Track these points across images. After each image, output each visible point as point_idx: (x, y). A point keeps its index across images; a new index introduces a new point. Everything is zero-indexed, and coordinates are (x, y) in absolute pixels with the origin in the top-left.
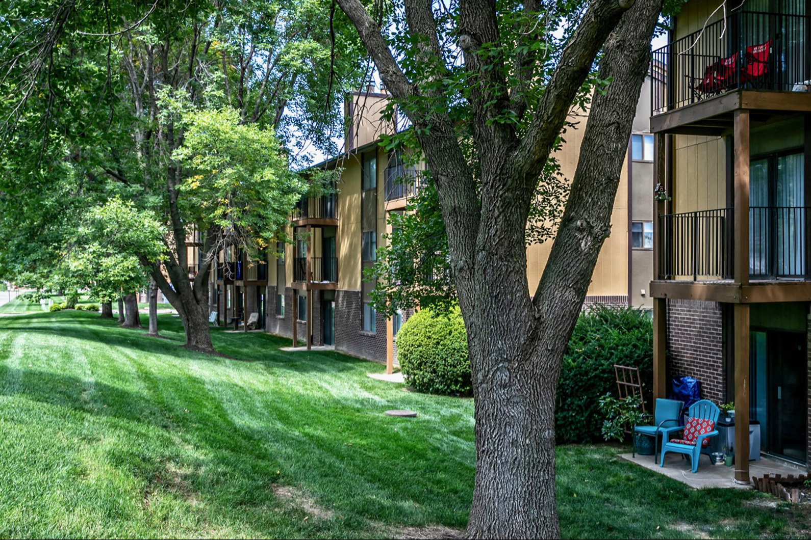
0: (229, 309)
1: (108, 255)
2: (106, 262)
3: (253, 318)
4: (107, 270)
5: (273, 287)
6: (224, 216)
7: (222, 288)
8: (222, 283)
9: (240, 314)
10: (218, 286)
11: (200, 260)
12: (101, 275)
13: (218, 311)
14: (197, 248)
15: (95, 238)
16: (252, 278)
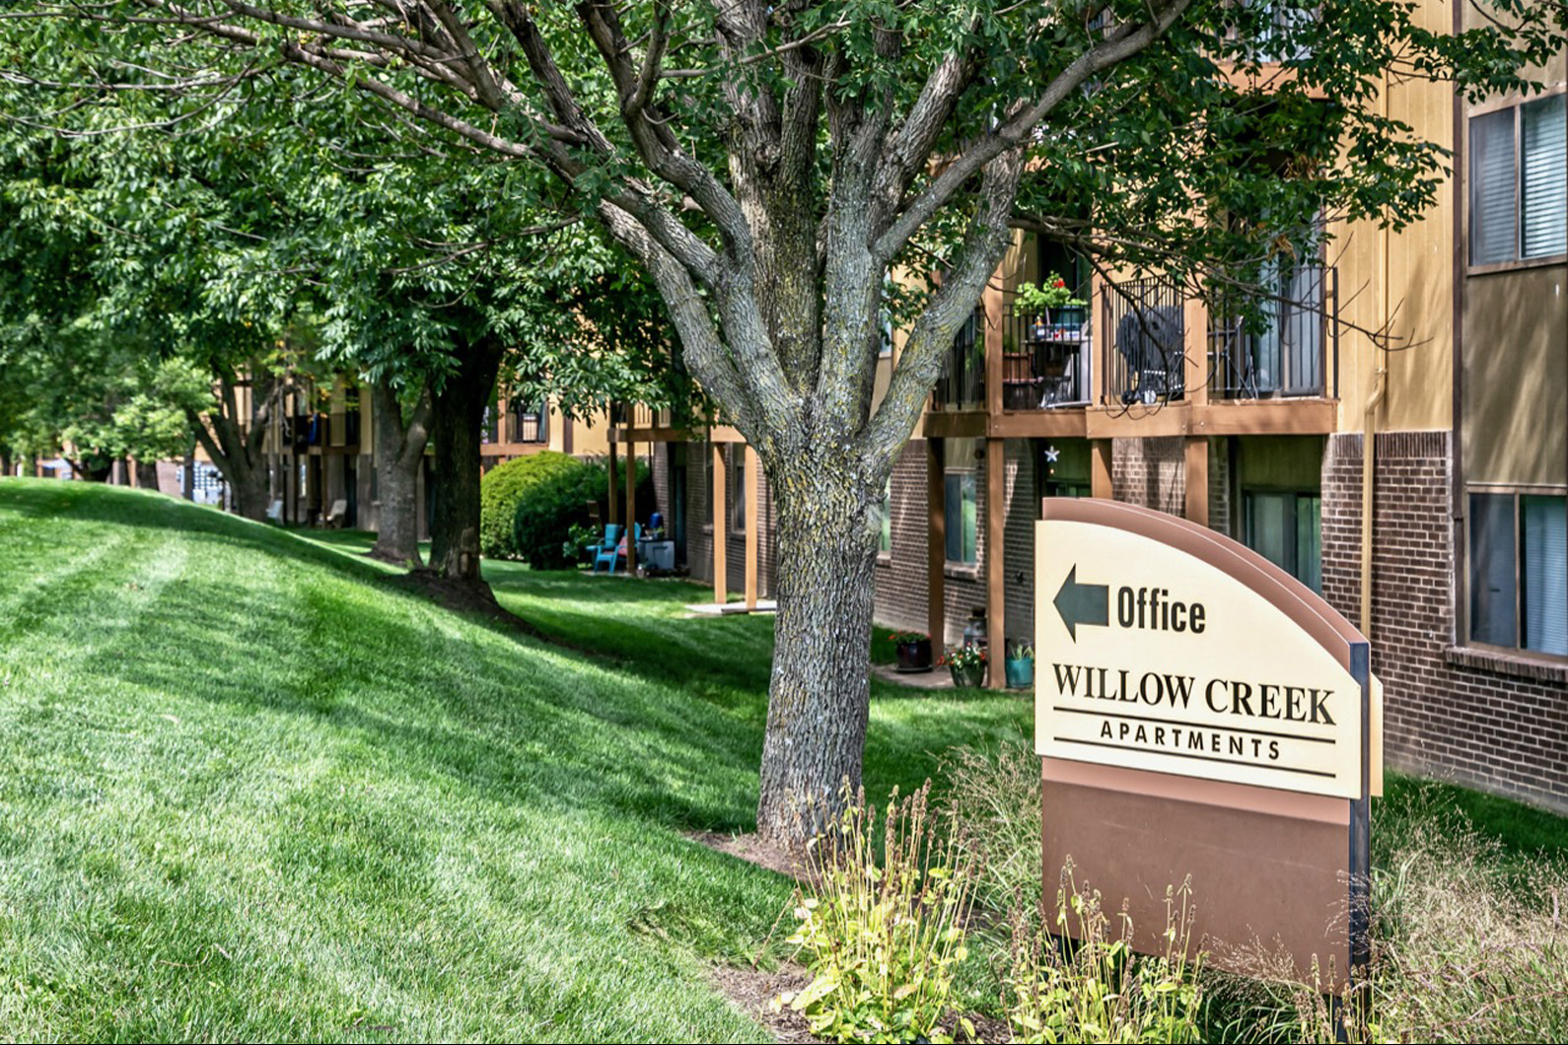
0: (304, 499)
1: (153, 409)
2: (152, 417)
3: (339, 508)
4: (153, 426)
5: (366, 456)
6: (280, 362)
7: (291, 461)
8: (289, 451)
9: (318, 504)
10: (285, 457)
11: (254, 414)
12: (148, 431)
13: (285, 499)
14: (249, 390)
15: (141, 391)
16: (338, 441)
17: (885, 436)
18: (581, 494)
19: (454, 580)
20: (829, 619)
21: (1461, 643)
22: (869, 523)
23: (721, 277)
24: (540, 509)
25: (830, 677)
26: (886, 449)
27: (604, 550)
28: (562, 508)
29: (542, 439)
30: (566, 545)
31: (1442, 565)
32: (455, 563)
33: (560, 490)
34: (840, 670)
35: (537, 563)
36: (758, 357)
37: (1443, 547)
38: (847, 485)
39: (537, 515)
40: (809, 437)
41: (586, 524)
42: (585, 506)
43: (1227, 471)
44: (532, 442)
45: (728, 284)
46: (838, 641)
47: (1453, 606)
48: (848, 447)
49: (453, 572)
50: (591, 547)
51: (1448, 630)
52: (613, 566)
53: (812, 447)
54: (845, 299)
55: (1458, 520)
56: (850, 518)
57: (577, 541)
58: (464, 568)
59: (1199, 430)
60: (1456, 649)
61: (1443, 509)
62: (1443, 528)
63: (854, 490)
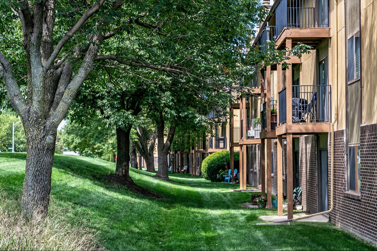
17: (54, 117)
18: (224, 161)
19: (121, 176)
20: (34, 165)
21: (348, 190)
22: (47, 140)
23: (3, 74)
24: (213, 165)
25: (34, 181)
26: (53, 121)
27: (227, 177)
28: (218, 165)
29: (225, 147)
30: (218, 175)
31: (343, 168)
32: (121, 172)
33: (218, 160)
34: (37, 179)
35: (213, 180)
36: (15, 95)
37: (343, 162)
38: (40, 130)
39: (212, 167)
40: (29, 117)
41: (224, 169)
42: (224, 165)
43: (316, 145)
44: (222, 148)
45: (5, 76)
46: (37, 171)
47: (346, 180)
48: (40, 120)
49: (120, 174)
50: (224, 176)
51: (345, 186)
52: (229, 181)
53: (29, 119)
54: (35, 79)
55: (347, 155)
56: (40, 138)
57: (221, 174)
58: (124, 173)
59: (289, 131)
60: (347, 192)
61: (343, 152)
62: (344, 157)
63: (42, 131)
